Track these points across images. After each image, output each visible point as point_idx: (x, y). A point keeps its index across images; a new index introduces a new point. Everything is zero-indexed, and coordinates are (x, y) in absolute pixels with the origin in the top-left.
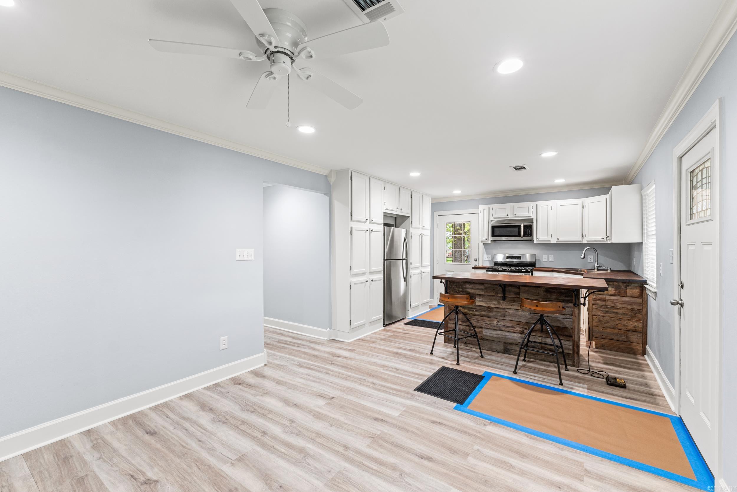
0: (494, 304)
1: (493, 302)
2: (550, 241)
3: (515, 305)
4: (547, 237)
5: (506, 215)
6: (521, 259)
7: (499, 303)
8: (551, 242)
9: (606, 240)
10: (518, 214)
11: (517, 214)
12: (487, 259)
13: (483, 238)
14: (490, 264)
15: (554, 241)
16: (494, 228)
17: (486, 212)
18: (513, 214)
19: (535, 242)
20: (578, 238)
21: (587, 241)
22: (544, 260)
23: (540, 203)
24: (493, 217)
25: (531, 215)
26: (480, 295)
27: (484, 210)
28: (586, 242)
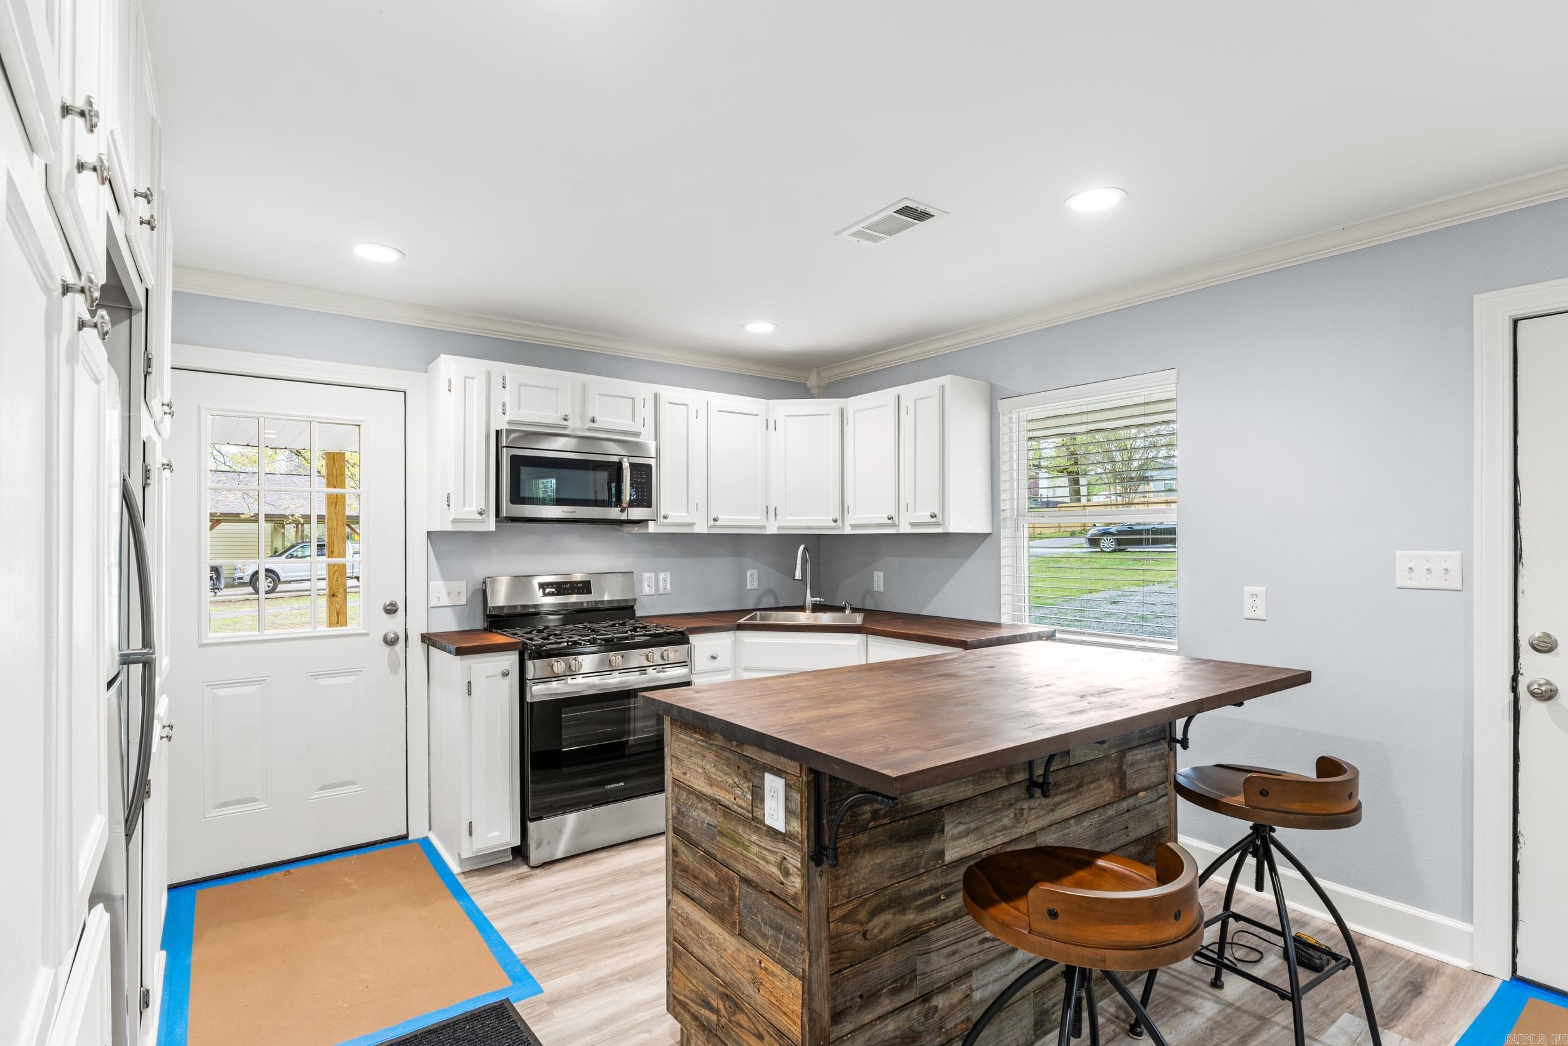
0: (1005, 828)
1: (1000, 819)
2: (692, 525)
3: (1060, 803)
4: (688, 512)
5: (561, 414)
6: (589, 592)
7: (1018, 817)
8: (697, 530)
9: (841, 525)
10: (603, 421)
11: (597, 418)
12: (446, 601)
13: (464, 506)
14: (460, 621)
15: (701, 528)
16: (517, 463)
17: (477, 388)
18: (582, 417)
19: (652, 528)
20: (758, 518)
21: (780, 528)
22: (647, 590)
23: (669, 393)
24: (507, 418)
25: (642, 430)
26: (960, 803)
27: (466, 378)
28: (775, 532)
